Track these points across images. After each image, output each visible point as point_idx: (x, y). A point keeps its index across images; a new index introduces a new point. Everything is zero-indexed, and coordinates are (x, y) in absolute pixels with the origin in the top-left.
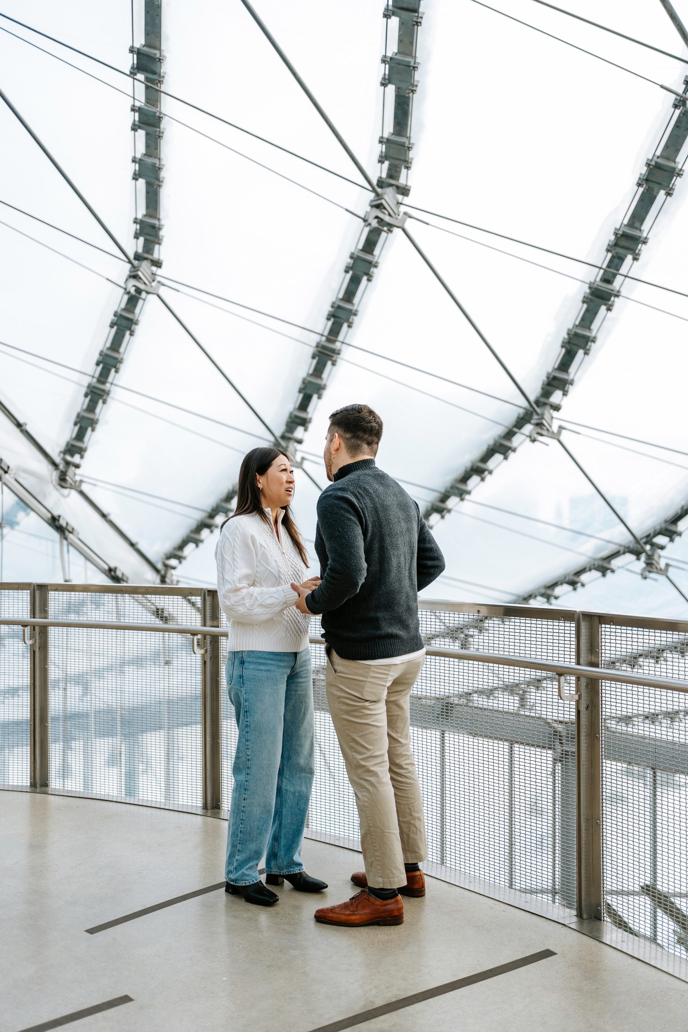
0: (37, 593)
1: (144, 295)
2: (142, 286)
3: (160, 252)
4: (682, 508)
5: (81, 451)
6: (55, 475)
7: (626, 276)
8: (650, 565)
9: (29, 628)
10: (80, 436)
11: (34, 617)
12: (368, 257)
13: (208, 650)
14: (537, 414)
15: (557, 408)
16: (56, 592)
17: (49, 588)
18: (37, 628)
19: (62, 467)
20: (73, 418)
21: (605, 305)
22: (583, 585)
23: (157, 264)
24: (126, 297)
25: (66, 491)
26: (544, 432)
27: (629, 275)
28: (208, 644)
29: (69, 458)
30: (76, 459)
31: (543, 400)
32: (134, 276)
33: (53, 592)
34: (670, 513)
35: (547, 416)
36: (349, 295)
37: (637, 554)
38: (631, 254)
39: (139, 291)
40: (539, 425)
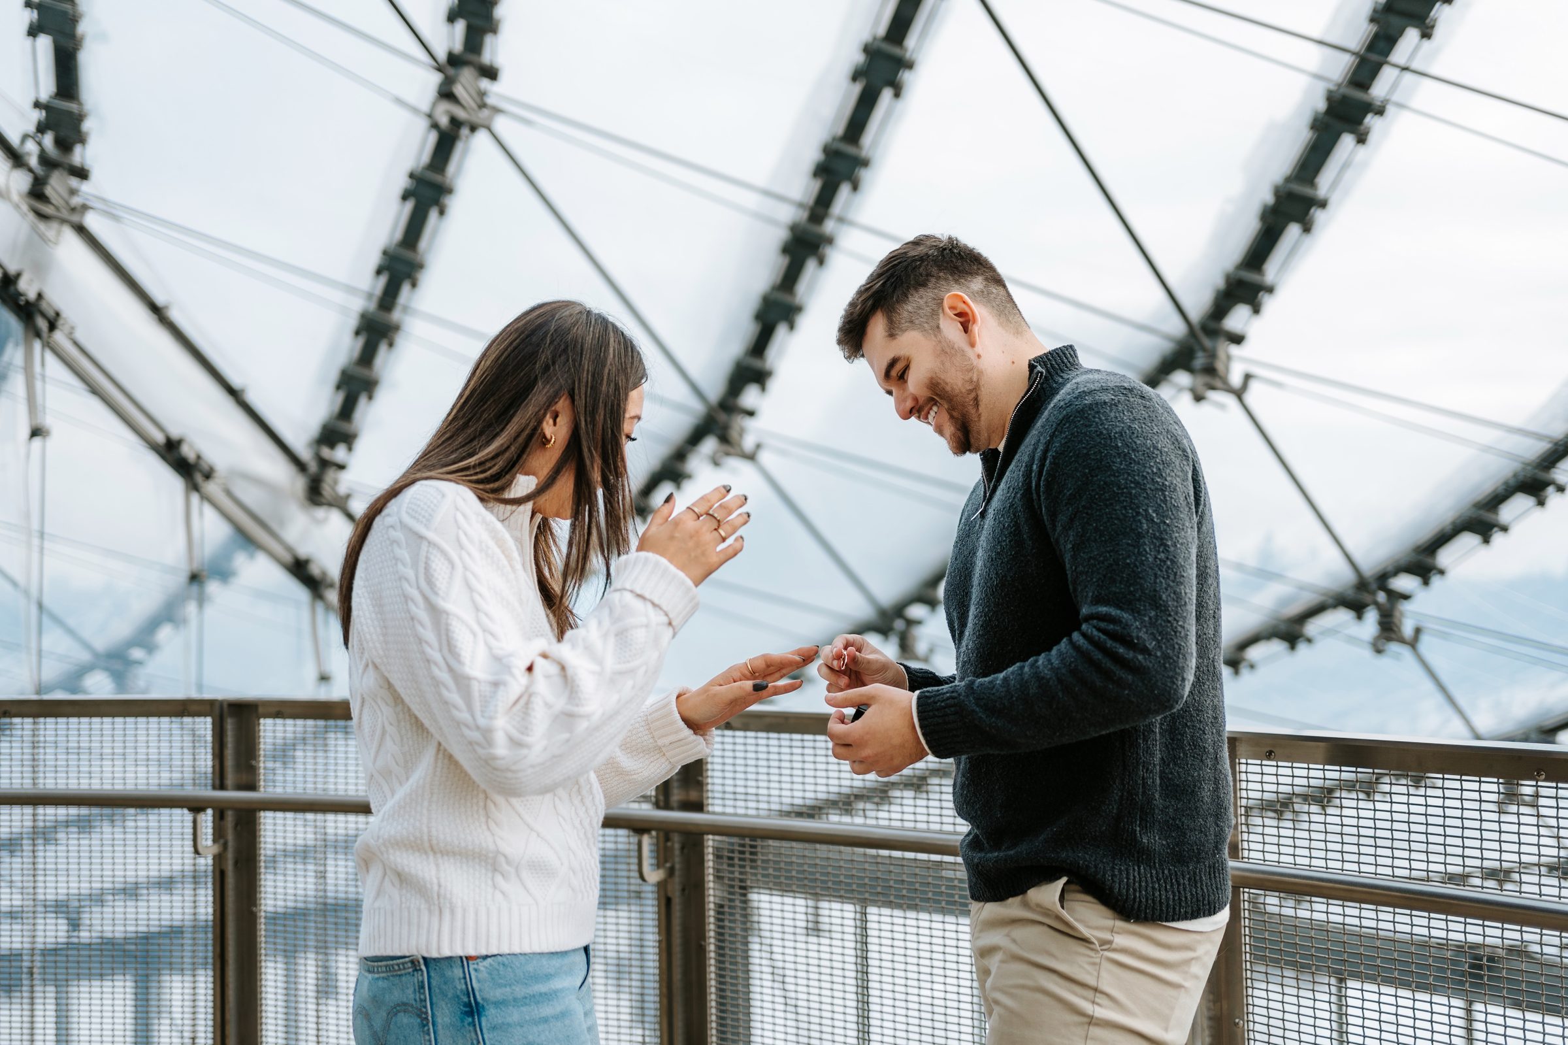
0: (230, 725)
1: (465, 131)
2: (461, 114)
3: (496, 50)
4: (1453, 523)
5: (348, 439)
6: (299, 484)
7: (1405, 69)
8: (1389, 629)
9: (210, 812)
10: (347, 410)
11: (222, 787)
12: (895, 50)
13: (677, 866)
14: (1204, 349)
15: (1238, 339)
16: (279, 721)
17: (261, 710)
18: (230, 817)
19: (313, 467)
20: (334, 376)
21: (1352, 132)
22: (1252, 666)
23: (491, 73)
24: (433, 137)
25: (320, 512)
26: (1218, 383)
27: (1415, 65)
28: (677, 852)
29: (326, 452)
30: (339, 453)
31: (1212, 325)
32: (446, 94)
33: (269, 721)
34: (1425, 534)
35: (1221, 354)
36: (856, 126)
37: (1358, 609)
38: (1416, 26)
39: (455, 123)
40: (1210, 370)
